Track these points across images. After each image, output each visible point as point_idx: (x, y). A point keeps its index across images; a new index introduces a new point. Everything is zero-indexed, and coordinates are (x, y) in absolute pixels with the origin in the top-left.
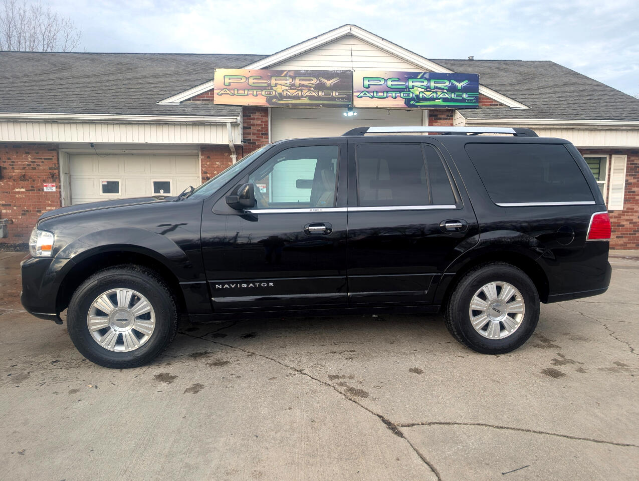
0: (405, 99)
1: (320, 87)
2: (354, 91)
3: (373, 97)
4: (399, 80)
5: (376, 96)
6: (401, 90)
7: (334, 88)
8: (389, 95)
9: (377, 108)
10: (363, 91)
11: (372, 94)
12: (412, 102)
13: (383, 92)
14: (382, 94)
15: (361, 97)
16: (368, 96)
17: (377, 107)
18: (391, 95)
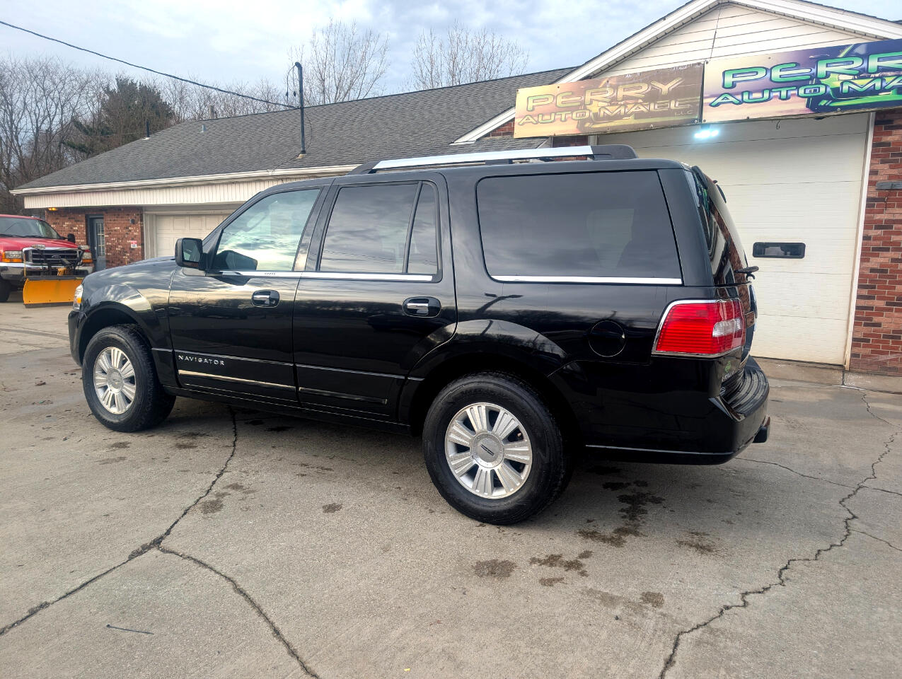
0: (809, 98)
1: (652, 97)
2: (705, 95)
3: (741, 102)
4: (798, 65)
5: (748, 101)
6: (798, 84)
7: (673, 94)
8: (773, 94)
9: (748, 120)
10: (722, 95)
11: (739, 97)
12: (823, 103)
13: (763, 92)
14: (759, 95)
15: (718, 105)
16: (732, 102)
17: (748, 118)
18: (778, 94)
